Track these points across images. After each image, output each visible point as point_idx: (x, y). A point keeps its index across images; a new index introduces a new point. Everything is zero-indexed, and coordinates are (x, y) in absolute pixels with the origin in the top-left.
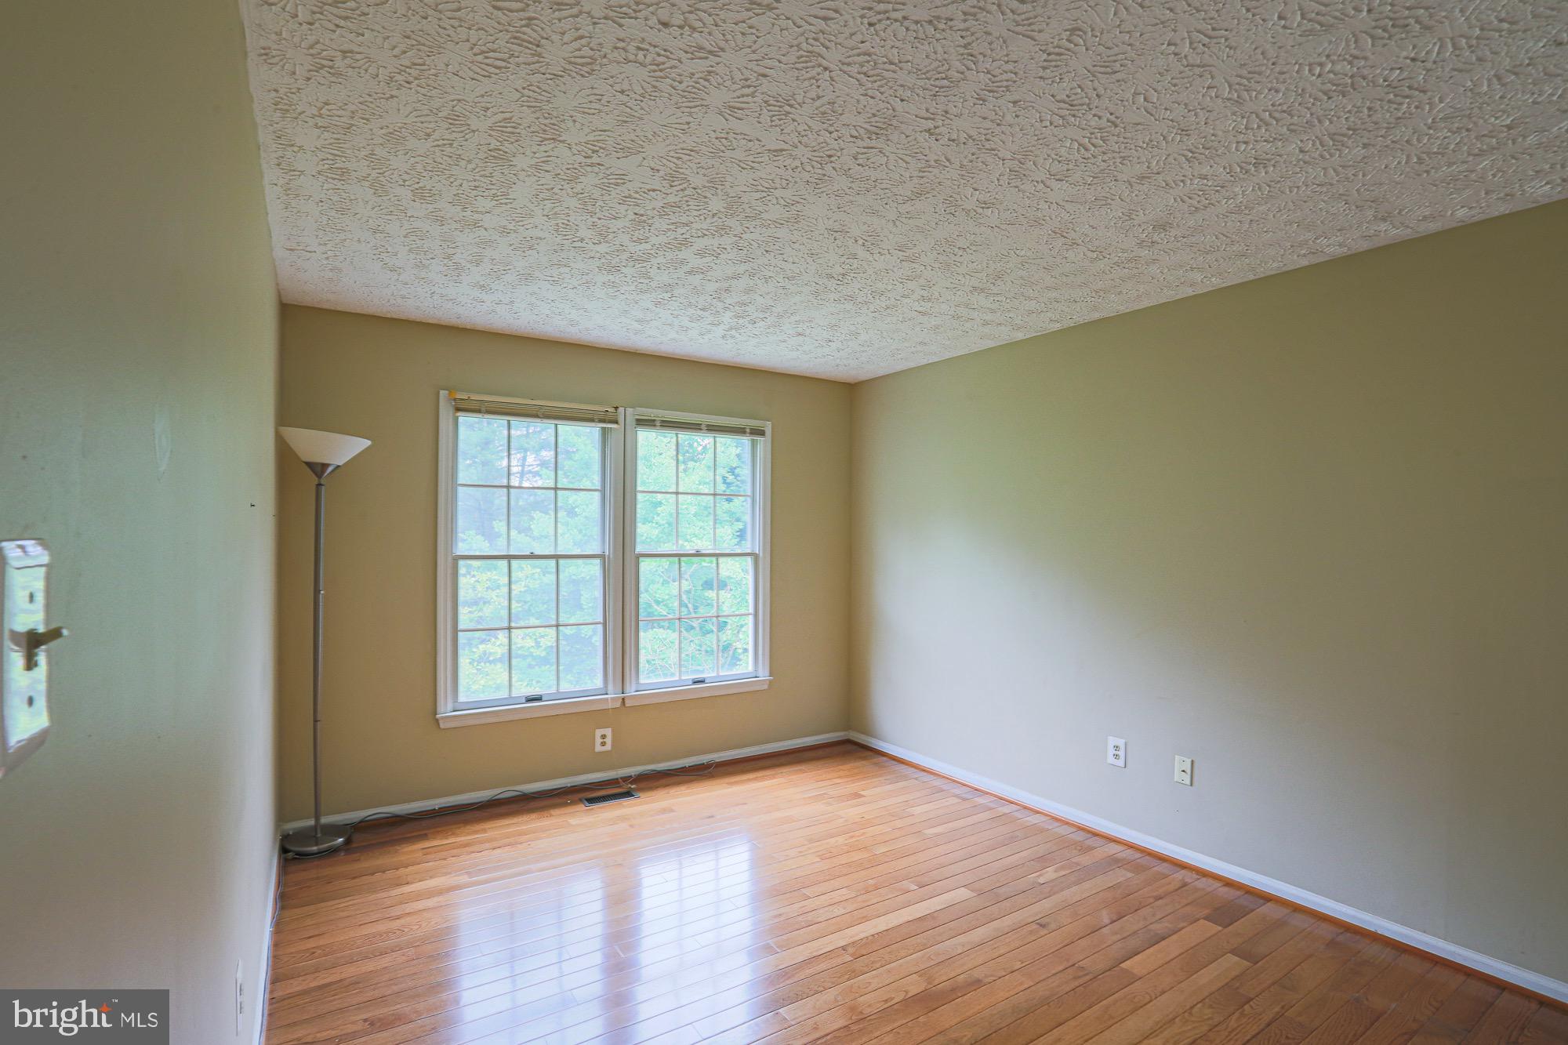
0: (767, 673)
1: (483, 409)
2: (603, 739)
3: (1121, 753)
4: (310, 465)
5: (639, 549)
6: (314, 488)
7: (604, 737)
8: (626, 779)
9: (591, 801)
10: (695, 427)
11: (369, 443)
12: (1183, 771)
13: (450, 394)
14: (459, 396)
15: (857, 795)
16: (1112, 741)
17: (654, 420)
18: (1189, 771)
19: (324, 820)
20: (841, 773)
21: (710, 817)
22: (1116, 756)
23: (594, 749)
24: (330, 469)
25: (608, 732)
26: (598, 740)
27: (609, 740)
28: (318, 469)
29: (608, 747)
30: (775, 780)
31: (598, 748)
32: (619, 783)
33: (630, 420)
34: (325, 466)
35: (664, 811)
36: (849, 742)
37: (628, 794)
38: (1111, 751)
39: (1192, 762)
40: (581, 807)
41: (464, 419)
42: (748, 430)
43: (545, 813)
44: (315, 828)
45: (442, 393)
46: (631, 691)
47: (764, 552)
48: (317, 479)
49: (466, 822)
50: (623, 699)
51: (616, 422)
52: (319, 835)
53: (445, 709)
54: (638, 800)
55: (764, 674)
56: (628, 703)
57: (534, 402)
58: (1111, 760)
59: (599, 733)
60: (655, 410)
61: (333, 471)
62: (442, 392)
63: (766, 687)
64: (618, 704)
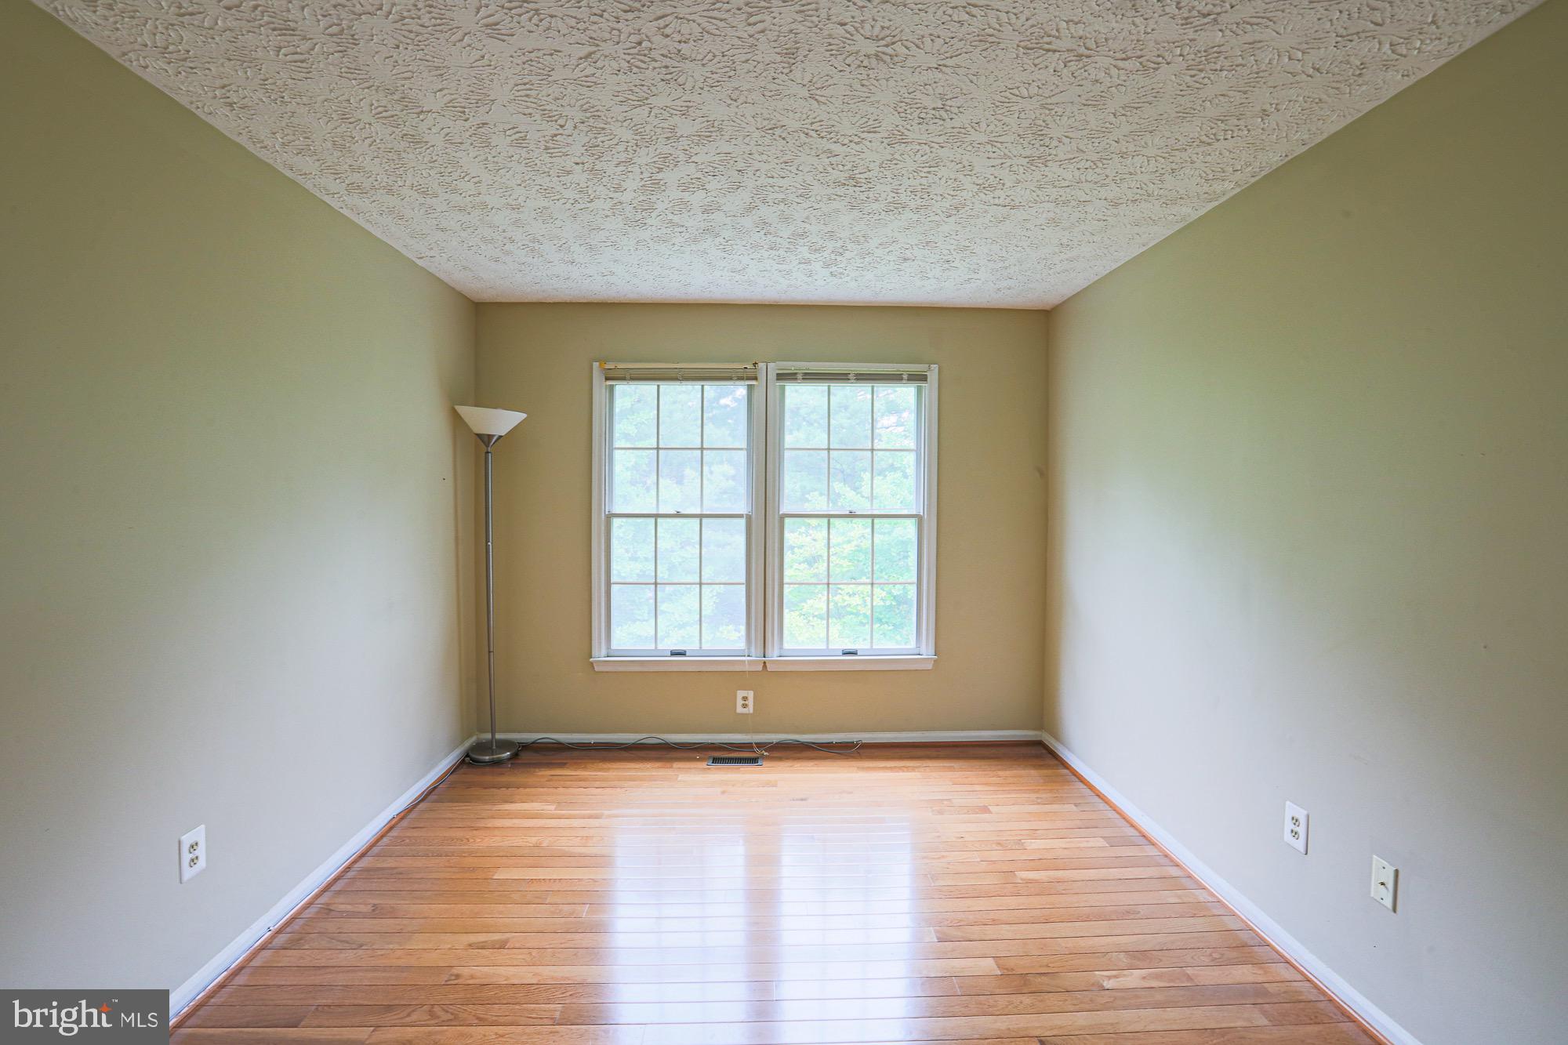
0: (932, 650)
1: (628, 377)
2: (745, 701)
3: (1301, 830)
4: (479, 436)
5: (784, 510)
6: (484, 455)
7: (745, 698)
8: (760, 745)
9: (716, 760)
10: (842, 377)
11: (523, 416)
12: (1382, 884)
13: (600, 365)
14: (607, 367)
15: (985, 810)
16: (1292, 809)
17: (796, 374)
18: (1390, 885)
19: (498, 736)
20: (994, 780)
21: (802, 800)
22: (1295, 834)
23: (736, 710)
24: (495, 438)
25: (750, 694)
26: (740, 702)
27: (750, 702)
28: (485, 439)
29: (750, 709)
30: (914, 773)
31: (740, 710)
32: (752, 747)
33: (772, 376)
34: (490, 437)
35: (769, 784)
36: (1040, 744)
37: (753, 761)
38: (1289, 825)
39: (1397, 872)
40: (704, 765)
41: (620, 388)
42: (905, 377)
43: (668, 765)
44: (491, 742)
45: (596, 365)
46: (773, 655)
47: (928, 515)
48: (484, 446)
49: (604, 760)
50: (765, 663)
51: (755, 379)
52: (494, 748)
53: (599, 654)
54: (760, 768)
55: (927, 651)
56: (770, 668)
57: (675, 366)
58: (1288, 837)
59: (740, 694)
60: (794, 363)
61: (496, 441)
62: (594, 363)
63: (930, 667)
64: (760, 668)
